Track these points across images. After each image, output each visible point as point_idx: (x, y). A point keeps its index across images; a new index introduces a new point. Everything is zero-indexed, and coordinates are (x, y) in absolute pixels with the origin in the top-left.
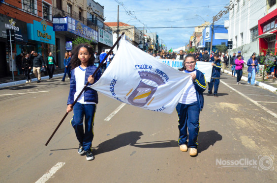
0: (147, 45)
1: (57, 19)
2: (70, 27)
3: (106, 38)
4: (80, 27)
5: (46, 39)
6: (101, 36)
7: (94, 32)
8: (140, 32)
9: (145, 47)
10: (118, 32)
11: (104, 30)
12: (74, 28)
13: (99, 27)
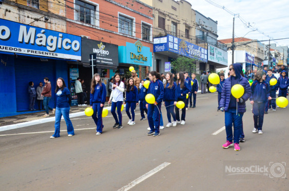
0: (274, 61)
1: (157, 39)
2: (170, 46)
3: (219, 56)
4: (184, 45)
5: (141, 61)
6: (211, 54)
7: (203, 50)
8: (265, 47)
9: (271, 63)
10: (233, 48)
11: (215, 47)
12: (176, 47)
13: (208, 44)
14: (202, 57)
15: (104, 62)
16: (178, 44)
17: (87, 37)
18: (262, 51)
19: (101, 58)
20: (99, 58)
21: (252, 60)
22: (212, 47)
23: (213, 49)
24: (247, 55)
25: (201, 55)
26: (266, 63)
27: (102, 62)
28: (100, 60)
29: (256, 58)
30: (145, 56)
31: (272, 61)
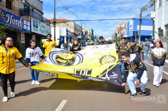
0: (85, 36)
6: (34, 26)
7: (25, 21)
8: (79, 26)
9: (83, 37)
11: (39, 21)
13: (32, 17)
14: (25, 27)
18: (77, 29)
21: (71, 34)
23: (37, 22)
24: (67, 31)
25: (23, 26)
26: (80, 37)
29: (73, 33)
31: (83, 36)
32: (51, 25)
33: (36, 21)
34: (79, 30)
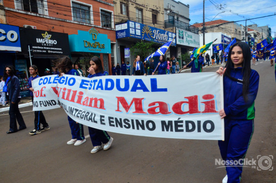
0: (253, 40)
1: (118, 25)
2: (132, 32)
3: (188, 39)
4: (148, 31)
5: (97, 48)
6: (180, 37)
7: (170, 34)
8: (242, 27)
10: (204, 31)
11: (184, 31)
12: (138, 32)
13: (177, 28)
14: (170, 40)
15: (51, 52)
16: (141, 30)
17: (33, 27)
18: (240, 32)
19: (48, 48)
20: (45, 48)
21: (229, 41)
22: (181, 30)
25: (168, 39)
27: (49, 51)
28: (47, 50)
29: (233, 38)
30: (101, 43)
31: (250, 40)
32: (200, 32)
33: (181, 31)
34: (243, 32)
